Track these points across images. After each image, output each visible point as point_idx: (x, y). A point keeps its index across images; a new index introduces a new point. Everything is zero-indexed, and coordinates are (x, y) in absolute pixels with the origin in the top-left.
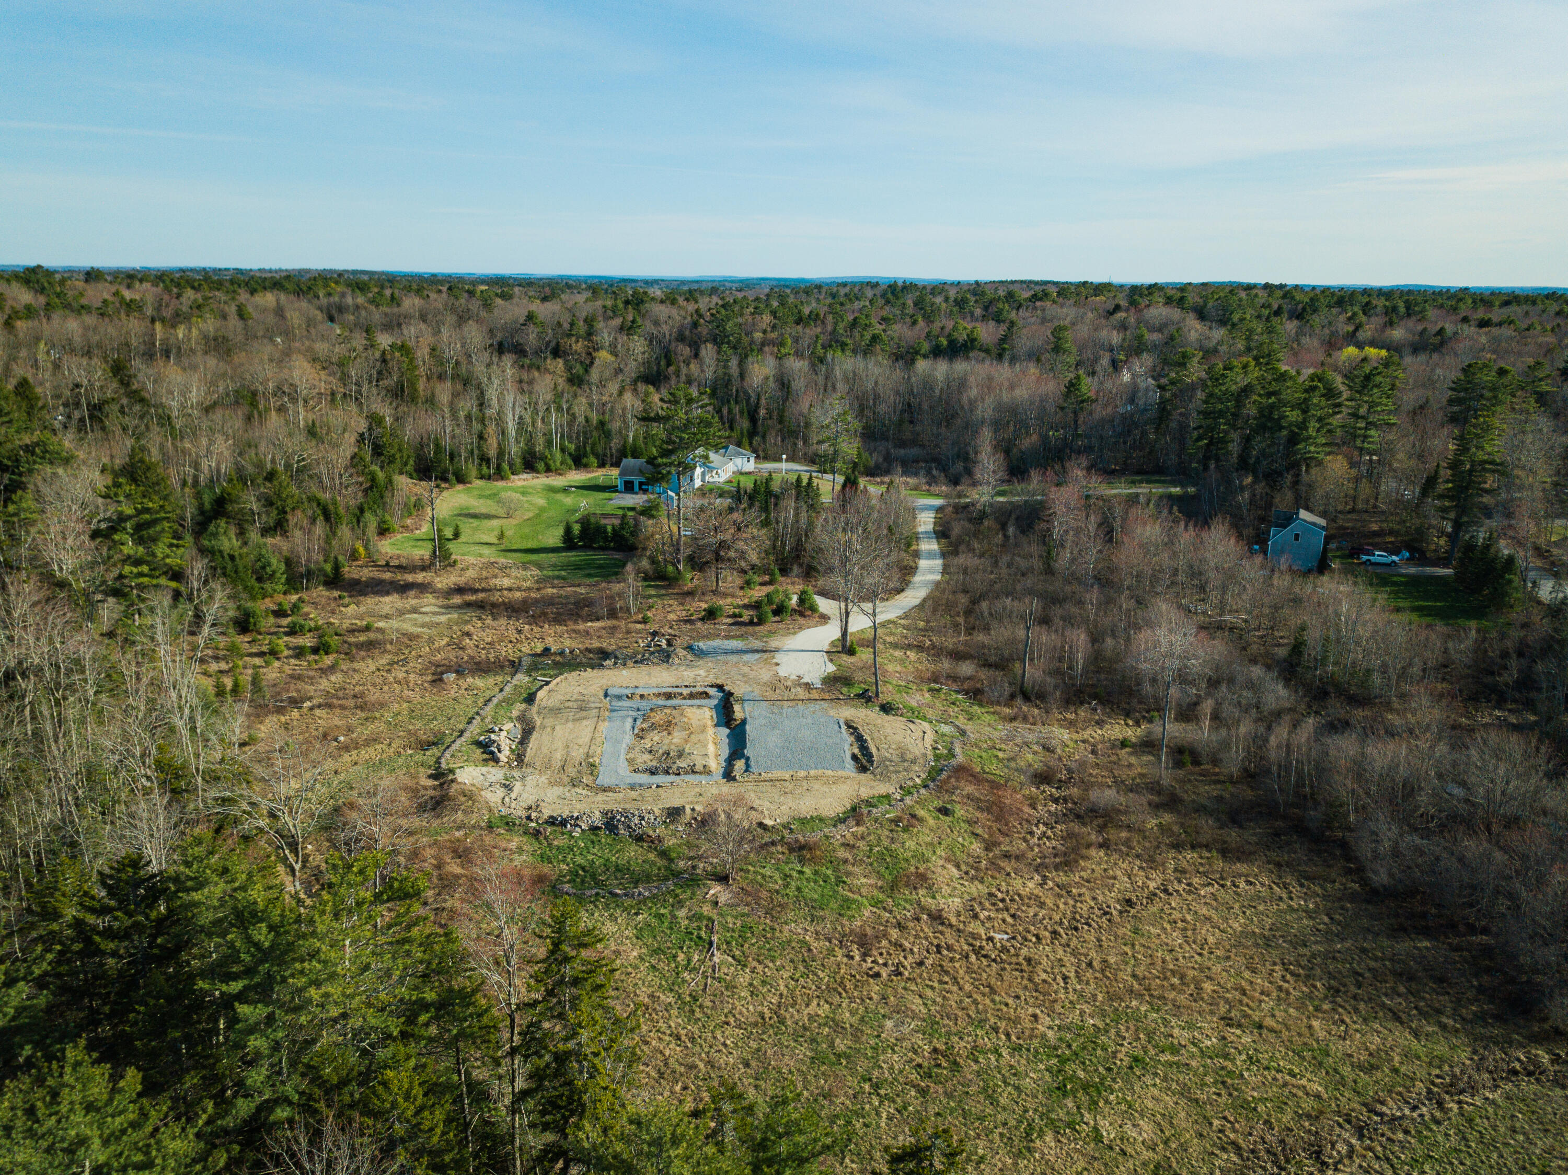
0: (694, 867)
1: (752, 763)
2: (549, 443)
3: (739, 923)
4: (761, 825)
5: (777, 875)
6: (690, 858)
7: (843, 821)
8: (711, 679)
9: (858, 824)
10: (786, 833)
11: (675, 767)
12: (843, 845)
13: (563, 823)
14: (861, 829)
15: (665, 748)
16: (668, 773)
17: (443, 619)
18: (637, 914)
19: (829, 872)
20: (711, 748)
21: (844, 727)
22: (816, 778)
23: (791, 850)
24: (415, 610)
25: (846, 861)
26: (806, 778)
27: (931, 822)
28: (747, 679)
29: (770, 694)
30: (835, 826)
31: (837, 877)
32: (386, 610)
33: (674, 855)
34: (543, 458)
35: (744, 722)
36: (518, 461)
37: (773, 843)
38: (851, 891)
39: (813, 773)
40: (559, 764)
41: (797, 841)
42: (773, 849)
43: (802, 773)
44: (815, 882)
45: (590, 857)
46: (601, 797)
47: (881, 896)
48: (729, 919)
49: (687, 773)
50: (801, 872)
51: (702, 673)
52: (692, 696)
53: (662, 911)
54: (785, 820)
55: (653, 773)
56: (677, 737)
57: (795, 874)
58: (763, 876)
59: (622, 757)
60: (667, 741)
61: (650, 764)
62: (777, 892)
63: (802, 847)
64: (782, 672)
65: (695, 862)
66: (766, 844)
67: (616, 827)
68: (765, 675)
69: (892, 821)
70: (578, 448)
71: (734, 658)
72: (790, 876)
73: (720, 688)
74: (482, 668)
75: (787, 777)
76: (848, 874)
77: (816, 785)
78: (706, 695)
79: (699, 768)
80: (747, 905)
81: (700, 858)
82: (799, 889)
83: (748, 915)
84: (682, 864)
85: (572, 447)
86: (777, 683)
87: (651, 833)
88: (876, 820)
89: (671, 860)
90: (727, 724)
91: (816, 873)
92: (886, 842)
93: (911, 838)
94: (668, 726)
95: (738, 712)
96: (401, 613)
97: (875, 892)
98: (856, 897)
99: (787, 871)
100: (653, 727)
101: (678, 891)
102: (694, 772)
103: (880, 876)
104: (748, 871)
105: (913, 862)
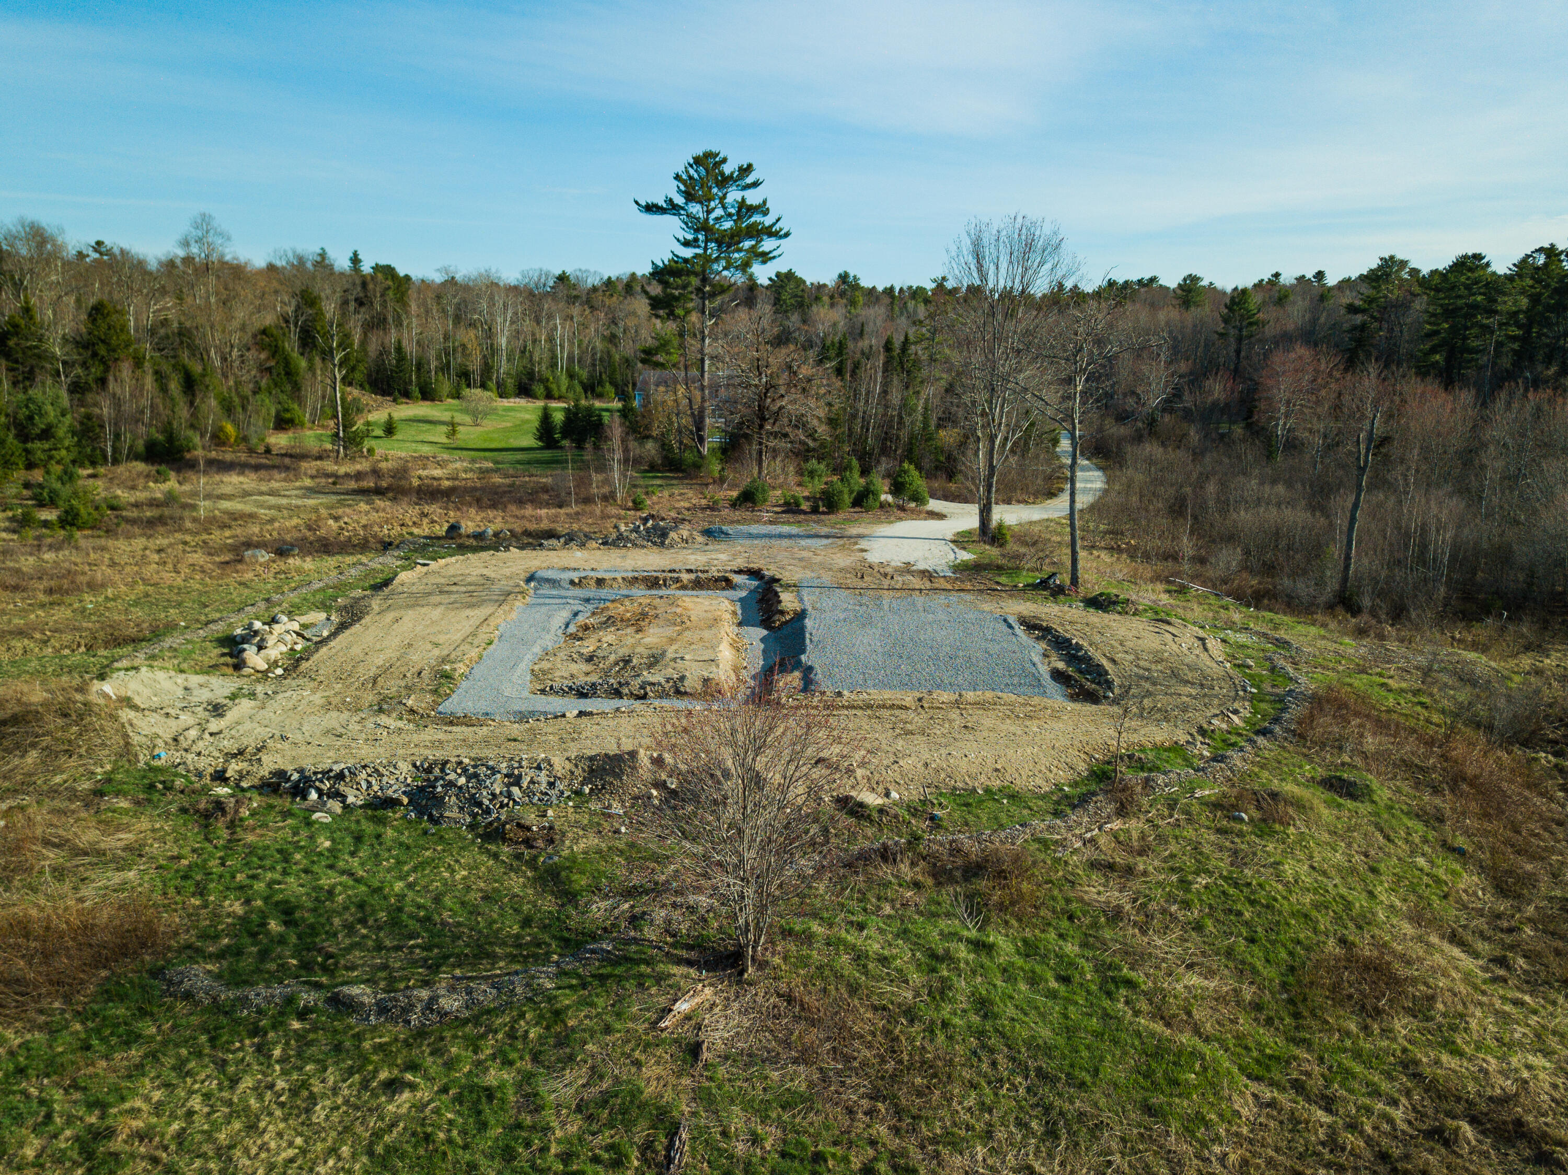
0: (635, 920)
1: (819, 675)
2: (553, 365)
3: (771, 1137)
4: (846, 804)
5: (903, 955)
6: (630, 893)
7: (1083, 801)
8: (740, 563)
9: (1122, 812)
10: (920, 825)
11: (636, 683)
12: (1094, 865)
13: (299, 790)
14: (1135, 826)
15: (623, 652)
16: (618, 694)
17: (311, 502)
18: (393, 1086)
19: (1071, 949)
20: (726, 654)
21: (1019, 630)
22: (980, 705)
23: (941, 875)
24: (272, 493)
25: (1116, 916)
26: (957, 704)
27: (1326, 814)
28: (806, 564)
29: (852, 581)
30: (1056, 814)
31: (1102, 968)
32: (228, 490)
33: (581, 881)
34: (544, 381)
35: (801, 615)
36: (510, 382)
37: (886, 855)
38: (1159, 1015)
39: (970, 696)
40: (373, 671)
41: (955, 851)
42: (886, 871)
43: (946, 696)
44: (1034, 980)
45: (328, 880)
46: (431, 734)
47: (1273, 1042)
48: (737, 1119)
49: (663, 695)
50: (979, 946)
51: (723, 557)
52: (698, 584)
53: (493, 1076)
54: (914, 794)
55: (582, 695)
56: (653, 636)
57: (963, 952)
58: (859, 957)
59: (524, 666)
60: (630, 641)
61: (582, 680)
62: (911, 1015)
63: (973, 870)
64: (873, 557)
65: (642, 904)
66: (865, 857)
67: (439, 801)
68: (843, 560)
69: (1216, 806)
70: (591, 376)
71: (785, 543)
72: (948, 958)
73: (754, 574)
74: (326, 547)
75: (909, 699)
76: (1137, 958)
77: (988, 720)
78: (727, 583)
79: (693, 683)
80: (805, 1057)
81: (657, 890)
82: (983, 1006)
83: (806, 1101)
84: (599, 908)
85: (584, 374)
86: (863, 571)
87: (531, 818)
88: (1172, 804)
89: (569, 896)
90: (766, 623)
91: (1029, 949)
92: (1222, 863)
93: (1289, 851)
94: (640, 621)
95: (788, 601)
96: (246, 494)
97: (1244, 1024)
98: (1185, 1038)
99: (933, 935)
100: (609, 622)
101: (566, 1000)
102: (678, 692)
103: (1243, 970)
104: (807, 938)
105: (1324, 922)
